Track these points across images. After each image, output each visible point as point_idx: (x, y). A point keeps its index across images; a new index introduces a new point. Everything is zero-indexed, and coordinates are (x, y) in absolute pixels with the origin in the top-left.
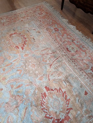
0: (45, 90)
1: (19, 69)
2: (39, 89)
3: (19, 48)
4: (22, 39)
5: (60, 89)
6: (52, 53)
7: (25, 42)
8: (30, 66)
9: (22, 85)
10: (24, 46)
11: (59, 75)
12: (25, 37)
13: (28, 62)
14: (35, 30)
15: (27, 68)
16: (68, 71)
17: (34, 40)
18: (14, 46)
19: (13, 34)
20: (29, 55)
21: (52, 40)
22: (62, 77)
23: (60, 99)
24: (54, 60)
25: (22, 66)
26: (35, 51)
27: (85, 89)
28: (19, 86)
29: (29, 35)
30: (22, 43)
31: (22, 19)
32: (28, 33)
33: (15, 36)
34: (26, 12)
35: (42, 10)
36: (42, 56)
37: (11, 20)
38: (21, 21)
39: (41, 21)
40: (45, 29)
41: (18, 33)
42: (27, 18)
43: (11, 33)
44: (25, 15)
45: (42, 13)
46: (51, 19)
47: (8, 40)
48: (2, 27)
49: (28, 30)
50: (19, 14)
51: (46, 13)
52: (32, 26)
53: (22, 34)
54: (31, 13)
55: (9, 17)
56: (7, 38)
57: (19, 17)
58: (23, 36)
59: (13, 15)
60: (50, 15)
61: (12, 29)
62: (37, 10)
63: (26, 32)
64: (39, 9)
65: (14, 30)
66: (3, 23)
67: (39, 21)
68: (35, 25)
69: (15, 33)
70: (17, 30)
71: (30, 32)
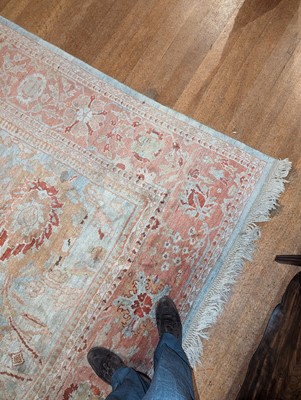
3: (2, 244)
4: (41, 225)
7: (32, 245)
10: (15, 253)
12: (55, 229)
14: (102, 236)
17: (57, 264)
18: (3, 227)
19: (45, 188)
21: (86, 317)
24: (9, 371)
26: (14, 296)
29: (69, 233)
30: (25, 237)
31: (126, 162)
32: (75, 224)
33: (41, 197)
34: (174, 147)
35: (219, 191)
36: (6, 329)
37: (101, 133)
38: (119, 165)
39: (154, 228)
40: (121, 267)
41: (58, 196)
42: (142, 172)
43: (46, 179)
44: (156, 155)
45: (202, 202)
46: (186, 255)
47: (16, 191)
48: (58, 132)
49: (86, 217)
50: (149, 133)
51: (213, 215)
52: (113, 218)
53: (59, 211)
54: (181, 164)
55: (117, 114)
56: (22, 185)
57: (134, 143)
58: (54, 220)
59: (132, 118)
60: (212, 236)
61: (63, 169)
62: (212, 171)
63: (74, 217)
64: (219, 175)
65: (64, 177)
66: (77, 122)
67: (151, 222)
68: (122, 222)
69: (53, 190)
70: (70, 183)
71: (84, 226)
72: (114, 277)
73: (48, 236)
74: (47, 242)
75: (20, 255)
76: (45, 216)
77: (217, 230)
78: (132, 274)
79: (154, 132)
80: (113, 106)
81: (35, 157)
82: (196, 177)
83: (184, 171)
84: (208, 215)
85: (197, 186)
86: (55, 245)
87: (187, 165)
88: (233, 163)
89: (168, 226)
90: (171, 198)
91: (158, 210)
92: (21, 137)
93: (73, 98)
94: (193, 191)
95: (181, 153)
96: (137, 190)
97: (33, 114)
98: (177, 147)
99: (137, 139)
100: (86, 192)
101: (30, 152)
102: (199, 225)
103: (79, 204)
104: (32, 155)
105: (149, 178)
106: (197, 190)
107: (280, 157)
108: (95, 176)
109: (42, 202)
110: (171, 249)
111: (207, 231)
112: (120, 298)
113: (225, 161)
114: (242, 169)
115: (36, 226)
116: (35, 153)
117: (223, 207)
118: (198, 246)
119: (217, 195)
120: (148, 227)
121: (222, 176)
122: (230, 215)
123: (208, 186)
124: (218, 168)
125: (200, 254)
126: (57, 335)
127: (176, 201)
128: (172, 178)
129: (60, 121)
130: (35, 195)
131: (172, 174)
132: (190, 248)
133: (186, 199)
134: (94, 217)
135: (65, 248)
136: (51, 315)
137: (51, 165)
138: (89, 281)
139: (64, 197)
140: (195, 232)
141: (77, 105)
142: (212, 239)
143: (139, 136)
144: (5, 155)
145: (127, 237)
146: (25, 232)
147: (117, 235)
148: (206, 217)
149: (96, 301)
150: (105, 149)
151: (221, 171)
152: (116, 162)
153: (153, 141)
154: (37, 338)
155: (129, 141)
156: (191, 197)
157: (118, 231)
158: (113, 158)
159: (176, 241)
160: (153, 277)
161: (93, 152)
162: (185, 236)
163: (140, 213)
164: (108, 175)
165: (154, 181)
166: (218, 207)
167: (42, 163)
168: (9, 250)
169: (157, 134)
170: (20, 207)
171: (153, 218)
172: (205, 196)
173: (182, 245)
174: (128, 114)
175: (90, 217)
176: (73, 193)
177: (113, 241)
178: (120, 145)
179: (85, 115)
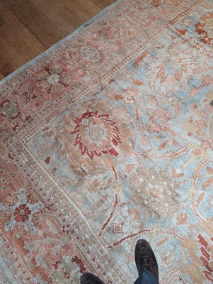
0: (117, 149)
1: (181, 179)
2: (126, 149)
5: (92, 157)
6: (122, 244)
8: (162, 190)
9: (159, 149)
11: (96, 184)
13: (170, 200)
15: (165, 183)
16: (79, 197)
20: (174, 221)
22: (90, 180)
25: (177, 186)
27: (48, 167)
28: (163, 145)
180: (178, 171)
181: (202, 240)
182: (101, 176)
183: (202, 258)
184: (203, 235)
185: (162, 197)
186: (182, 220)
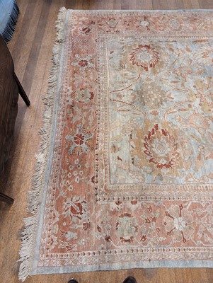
0: (149, 69)
1: (170, 100)
2: (155, 72)
3: (162, 130)
4: (152, 147)
5: (133, 64)
6: (117, 102)
7: (149, 136)
8: (156, 97)
9: (172, 82)
10: (153, 129)
11: (126, 75)
12: (144, 149)
13: (156, 103)
14: (119, 158)
15: (160, 96)
16: (114, 74)
17: (131, 135)
18: (168, 137)
21: (103, 122)
22: (124, 72)
23: (139, 58)
24: (121, 91)
25: (166, 101)
26: (139, 114)
27: (109, 55)
28: (175, 82)
29: (135, 151)
30: (154, 138)
31: (133, 207)
32: (136, 156)
33: (163, 160)
34: (109, 238)
35: (64, 224)
36: (133, 103)
37: (161, 217)
38: (136, 203)
39: (93, 178)
40: (100, 149)
41: (155, 165)
42: (119, 206)
43: (168, 170)
44: (118, 224)
45: (73, 210)
46: (68, 173)
47: (178, 156)
48: (185, 202)
49: (133, 163)
50: (132, 238)
51: (62, 205)
52: (119, 170)
53: (148, 158)
54: (98, 228)
55: (162, 239)
56: (178, 160)
57: (136, 224)
58: (148, 153)
59: (150, 243)
60: (58, 192)
61: (164, 180)
62: (75, 235)
63: (139, 159)
64: (70, 235)
65: (160, 177)
66: (180, 216)
67: (97, 180)
68: (113, 170)
69: (160, 166)
70: (155, 176)
71: (131, 158)
72: (100, 144)
73: (145, 145)
74: (143, 141)
75: (150, 130)
76: (154, 152)
77: (56, 197)
78: (92, 149)
79: (128, 241)
80: (167, 243)
81: (184, 179)
82: (84, 224)
83: (94, 224)
84: (65, 203)
85: (80, 218)
86: (138, 143)
87: (94, 229)
88: (62, 251)
89: (86, 183)
90: (92, 200)
91: (96, 189)
92: (201, 185)
93: (196, 232)
94: (81, 214)
95: (103, 236)
96: (116, 194)
97: (208, 204)
98: (108, 239)
99: (136, 227)
100: (143, 176)
101: (189, 180)
102: (68, 195)
103: (141, 168)
104: (187, 179)
105: (113, 205)
106: (79, 215)
107: (29, 279)
108: (144, 188)
109: (160, 158)
110: (78, 172)
111: (62, 193)
112: (92, 137)
113: (70, 249)
114: (54, 250)
115: (154, 145)
116: (186, 181)
117: (58, 214)
118: (63, 182)
119: (65, 220)
120: (97, 176)
121: (67, 236)
122: (51, 211)
123: (74, 223)
124: (72, 240)
125: (60, 178)
126: (110, 111)
127: (89, 201)
128: (99, 214)
129: (190, 210)
130: (167, 159)
131: (101, 217)
132: (67, 179)
133: (84, 205)
134: (129, 165)
135: (132, 143)
136: (118, 116)
137: (173, 179)
138: (111, 136)
139: (152, 166)
140: (69, 189)
141: (190, 228)
142: (57, 190)
143: (136, 231)
144: (200, 170)
145: (106, 165)
146: (157, 140)
147: (111, 163)
148: (66, 201)
149: (102, 130)
150: (151, 208)
151: (69, 239)
152: (139, 203)
153: (125, 233)
154: (118, 106)
155: (141, 223)
156: (81, 209)
157: (111, 166)
158: (142, 205)
159: (78, 177)
160: (80, 154)
161: (156, 202)
162: (74, 183)
163: (106, 181)
164: (138, 193)
165: (109, 205)
166: (60, 212)
167: (178, 178)
168: (157, 129)
169: (126, 241)
170: (169, 150)
171: (97, 182)
172: (72, 214)
173: (73, 177)
174: (154, 244)
175: (131, 164)
176: (149, 171)
177: (111, 159)
178: (144, 216)
179: (180, 224)
180: (172, 96)
181: (157, 126)
182: (131, 74)
183: (150, 132)
184: (159, 125)
185: (153, 99)
186: (155, 113)
